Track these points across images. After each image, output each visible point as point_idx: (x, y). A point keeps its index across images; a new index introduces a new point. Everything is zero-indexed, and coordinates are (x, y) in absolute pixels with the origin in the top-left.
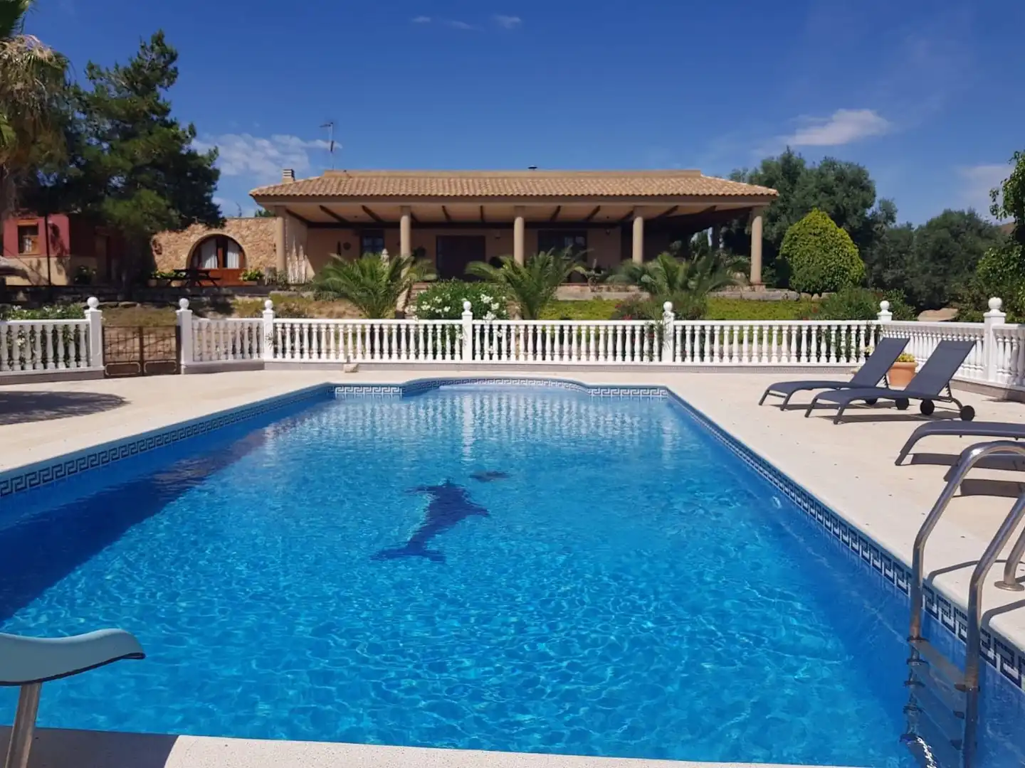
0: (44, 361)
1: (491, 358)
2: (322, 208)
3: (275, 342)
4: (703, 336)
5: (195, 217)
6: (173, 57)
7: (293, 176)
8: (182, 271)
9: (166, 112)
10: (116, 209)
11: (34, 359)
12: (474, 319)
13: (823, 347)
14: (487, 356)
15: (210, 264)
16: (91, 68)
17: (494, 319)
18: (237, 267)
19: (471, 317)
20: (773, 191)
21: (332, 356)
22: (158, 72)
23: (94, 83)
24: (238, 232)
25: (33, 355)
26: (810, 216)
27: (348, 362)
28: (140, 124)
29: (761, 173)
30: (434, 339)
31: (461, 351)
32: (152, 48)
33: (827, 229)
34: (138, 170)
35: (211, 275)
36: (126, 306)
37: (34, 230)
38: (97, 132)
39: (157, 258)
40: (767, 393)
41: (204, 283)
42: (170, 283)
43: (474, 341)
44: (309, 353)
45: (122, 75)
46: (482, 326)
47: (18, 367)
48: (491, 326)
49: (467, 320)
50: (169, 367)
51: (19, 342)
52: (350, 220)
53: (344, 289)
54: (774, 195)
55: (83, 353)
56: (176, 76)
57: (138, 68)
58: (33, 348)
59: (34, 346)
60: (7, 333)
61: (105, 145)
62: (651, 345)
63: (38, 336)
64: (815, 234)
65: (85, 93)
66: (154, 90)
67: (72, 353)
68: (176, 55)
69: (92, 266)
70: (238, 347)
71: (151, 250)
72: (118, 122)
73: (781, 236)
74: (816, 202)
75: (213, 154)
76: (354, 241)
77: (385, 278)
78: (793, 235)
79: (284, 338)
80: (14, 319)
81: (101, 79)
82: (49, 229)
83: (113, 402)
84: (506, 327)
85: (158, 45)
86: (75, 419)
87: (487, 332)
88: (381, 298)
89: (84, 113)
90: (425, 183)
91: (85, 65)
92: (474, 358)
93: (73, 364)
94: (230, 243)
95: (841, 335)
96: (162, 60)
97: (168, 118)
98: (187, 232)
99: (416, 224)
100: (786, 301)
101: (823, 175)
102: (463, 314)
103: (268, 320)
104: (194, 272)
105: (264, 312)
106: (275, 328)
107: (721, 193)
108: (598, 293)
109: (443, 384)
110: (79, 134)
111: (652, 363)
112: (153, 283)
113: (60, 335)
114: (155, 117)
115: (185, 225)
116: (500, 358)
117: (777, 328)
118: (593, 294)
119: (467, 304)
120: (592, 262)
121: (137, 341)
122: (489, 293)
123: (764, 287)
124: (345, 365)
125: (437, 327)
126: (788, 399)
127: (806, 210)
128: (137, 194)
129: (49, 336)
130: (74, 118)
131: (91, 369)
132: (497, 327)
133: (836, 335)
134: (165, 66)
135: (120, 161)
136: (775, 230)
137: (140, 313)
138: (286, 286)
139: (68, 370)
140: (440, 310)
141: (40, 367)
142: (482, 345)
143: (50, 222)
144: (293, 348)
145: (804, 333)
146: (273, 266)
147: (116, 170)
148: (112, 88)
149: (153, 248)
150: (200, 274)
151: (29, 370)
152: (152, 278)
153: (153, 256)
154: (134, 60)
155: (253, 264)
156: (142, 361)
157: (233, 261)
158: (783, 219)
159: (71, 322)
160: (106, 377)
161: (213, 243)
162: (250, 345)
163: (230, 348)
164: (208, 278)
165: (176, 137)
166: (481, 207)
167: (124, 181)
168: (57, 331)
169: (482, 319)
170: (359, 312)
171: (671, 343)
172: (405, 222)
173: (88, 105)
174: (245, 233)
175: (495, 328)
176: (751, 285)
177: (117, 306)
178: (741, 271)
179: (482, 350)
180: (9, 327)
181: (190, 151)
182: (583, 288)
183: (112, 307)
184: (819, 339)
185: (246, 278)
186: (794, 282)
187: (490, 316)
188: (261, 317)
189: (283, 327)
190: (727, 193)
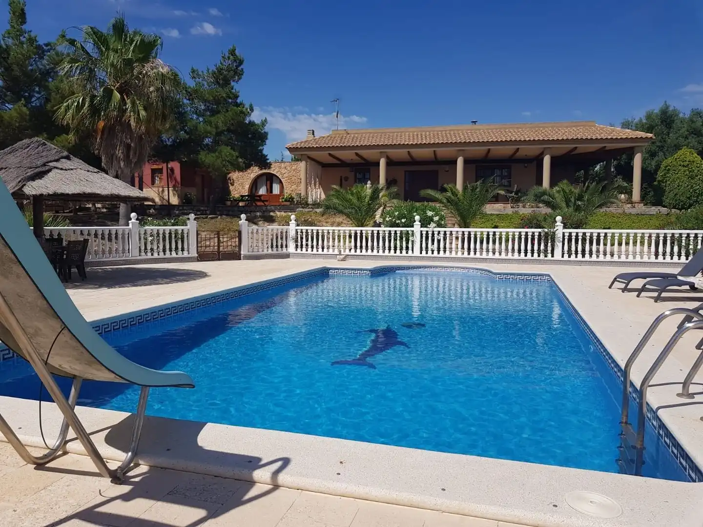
0: (164, 251)
1: (433, 253)
2: (330, 154)
3: (296, 241)
4: (584, 240)
5: (253, 163)
6: (241, 62)
7: (313, 134)
8: (246, 196)
9: (237, 97)
10: (206, 158)
11: (159, 249)
12: (421, 227)
13: (676, 249)
14: (430, 252)
15: (262, 191)
16: (193, 71)
17: (435, 227)
18: (279, 193)
19: (420, 226)
20: (650, 135)
21: (331, 250)
22: (232, 73)
23: (195, 81)
24: (279, 171)
25: (158, 247)
26: (680, 152)
27: (340, 254)
28: (222, 105)
29: (644, 121)
30: (395, 240)
31: (413, 248)
32: (229, 58)
33: (693, 162)
34: (219, 134)
35: (262, 198)
36: (212, 218)
37: (160, 171)
38: (196, 111)
39: (231, 188)
40: (615, 280)
41: (259, 203)
42: (238, 203)
43: (421, 241)
44: (317, 248)
45: (211, 75)
46: (427, 232)
47: (149, 254)
48: (433, 232)
49: (417, 228)
50: (235, 256)
51: (150, 239)
52: (348, 162)
53: (341, 208)
54: (651, 137)
55: (186, 247)
56: (242, 74)
57: (220, 70)
58: (158, 243)
59: (159, 242)
60: (144, 234)
61: (201, 119)
62: (546, 246)
63: (161, 236)
64: (683, 166)
65: (190, 87)
66: (230, 84)
67: (180, 246)
68: (243, 61)
69: (193, 192)
70: (275, 244)
71: (228, 183)
72: (208, 105)
73: (658, 167)
74: (686, 143)
75: (264, 123)
76: (351, 176)
77: (367, 200)
78: (667, 166)
79: (302, 238)
80: (148, 226)
81: (199, 78)
82: (169, 170)
83: (202, 275)
84: (443, 233)
85: (232, 55)
86: (180, 284)
87: (430, 235)
88: (364, 214)
89: (189, 100)
90: (397, 135)
91: (190, 70)
92: (421, 253)
93: (180, 252)
94: (274, 178)
95: (689, 240)
96: (235, 64)
97: (238, 101)
98: (249, 171)
99: (390, 163)
100: (658, 215)
101: (692, 122)
102: (414, 224)
103: (292, 228)
104: (253, 196)
105: (290, 222)
106: (297, 232)
107: (609, 137)
108: (516, 209)
109: (398, 270)
110: (185, 112)
111: (546, 258)
112: (229, 203)
113: (173, 236)
114: (230, 100)
115: (248, 167)
116: (439, 253)
117: (648, 235)
118: (512, 209)
119: (417, 218)
120: (514, 187)
121: (216, 240)
122: (433, 210)
123: (643, 204)
124: (338, 256)
125: (397, 232)
126: (627, 284)
127: (678, 147)
128: (219, 149)
129: (167, 236)
130: (183, 103)
131: (190, 255)
132: (437, 233)
133: (685, 240)
134: (237, 68)
135: (209, 128)
136: (654, 163)
137: (221, 222)
138: (307, 204)
139: (177, 256)
140: (399, 221)
141: (162, 254)
142: (427, 244)
143: (169, 166)
144: (307, 245)
145: (661, 238)
146: (300, 192)
147: (207, 134)
148: (205, 83)
149: (229, 182)
150: (256, 198)
151: (156, 255)
152: (228, 201)
153: (229, 187)
154: (218, 66)
155: (287, 192)
156: (219, 251)
157: (276, 189)
158: (660, 155)
159: (179, 228)
160: (198, 261)
161: (264, 178)
162: (282, 243)
163: (270, 245)
164: (260, 200)
165: (242, 112)
166: (434, 151)
167: (212, 141)
168: (171, 233)
169: (427, 227)
170: (351, 222)
171: (560, 245)
172: (382, 162)
173: (191, 95)
174: (283, 171)
175: (436, 233)
176: (632, 203)
177: (206, 218)
178: (624, 193)
179: (427, 248)
180: (145, 230)
181: (250, 121)
182: (505, 205)
183: (204, 218)
184: (672, 243)
185: (283, 200)
186: (667, 201)
187: (433, 225)
188: (289, 225)
189: (302, 232)
190: (614, 137)
